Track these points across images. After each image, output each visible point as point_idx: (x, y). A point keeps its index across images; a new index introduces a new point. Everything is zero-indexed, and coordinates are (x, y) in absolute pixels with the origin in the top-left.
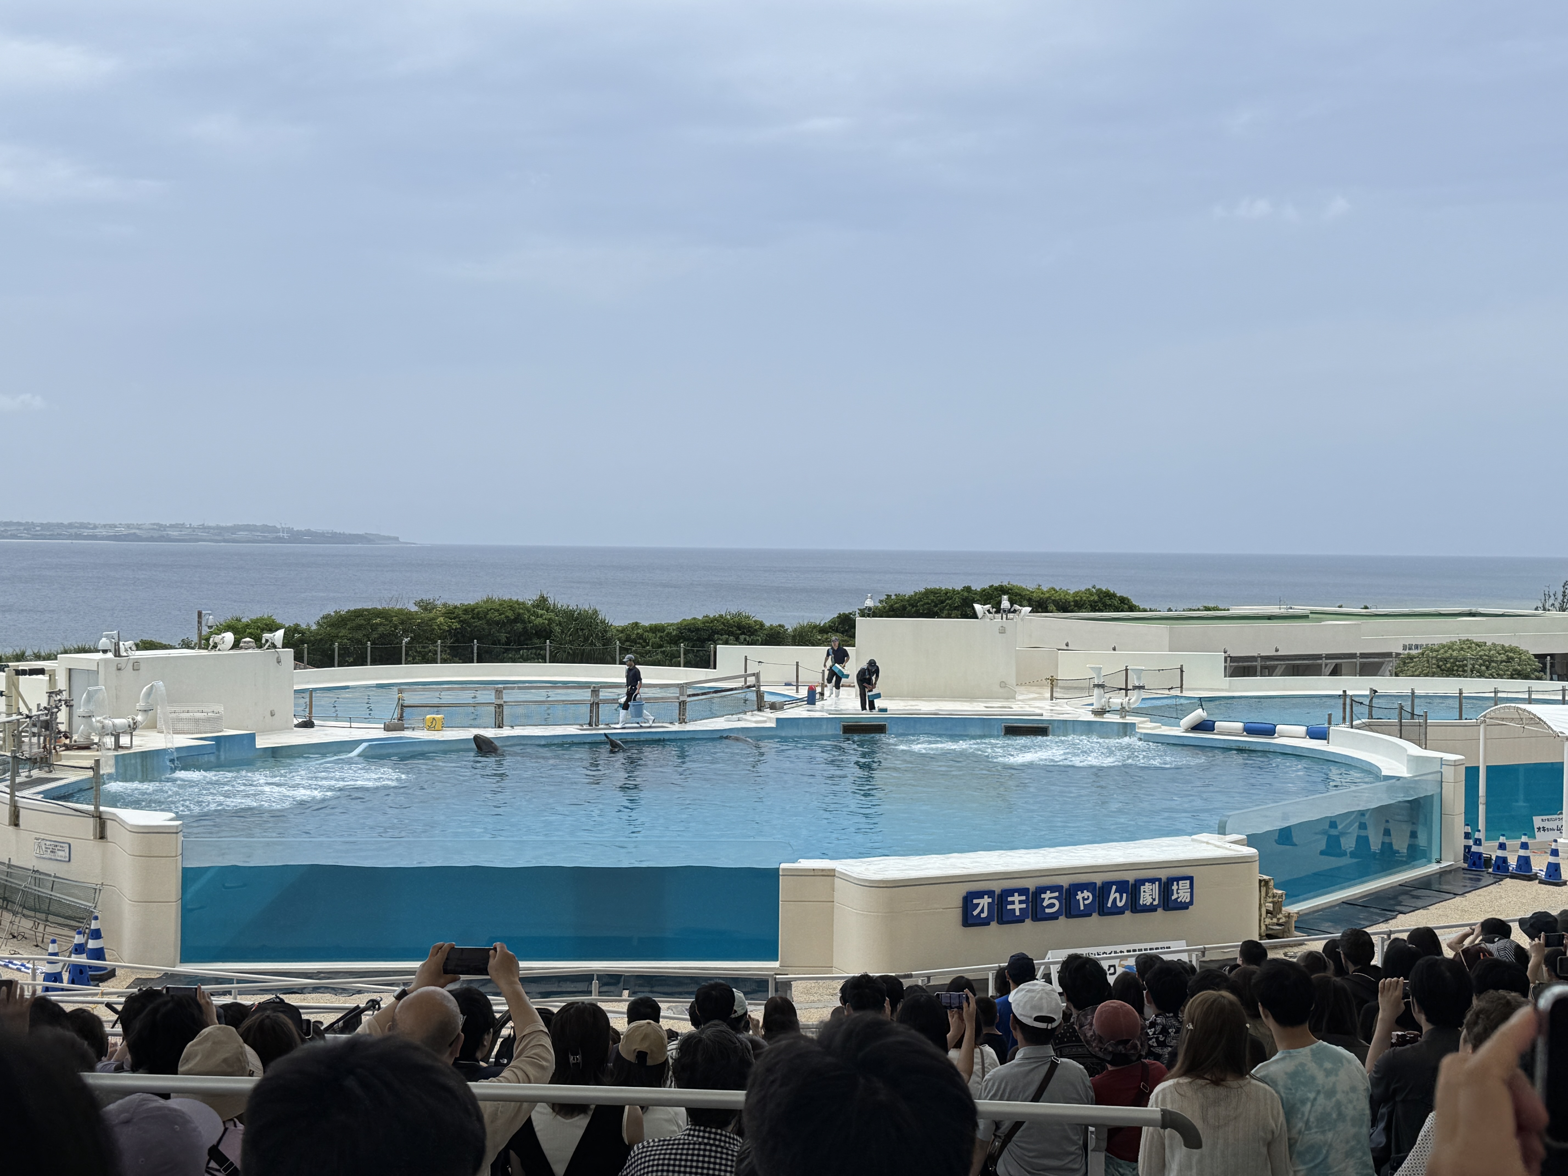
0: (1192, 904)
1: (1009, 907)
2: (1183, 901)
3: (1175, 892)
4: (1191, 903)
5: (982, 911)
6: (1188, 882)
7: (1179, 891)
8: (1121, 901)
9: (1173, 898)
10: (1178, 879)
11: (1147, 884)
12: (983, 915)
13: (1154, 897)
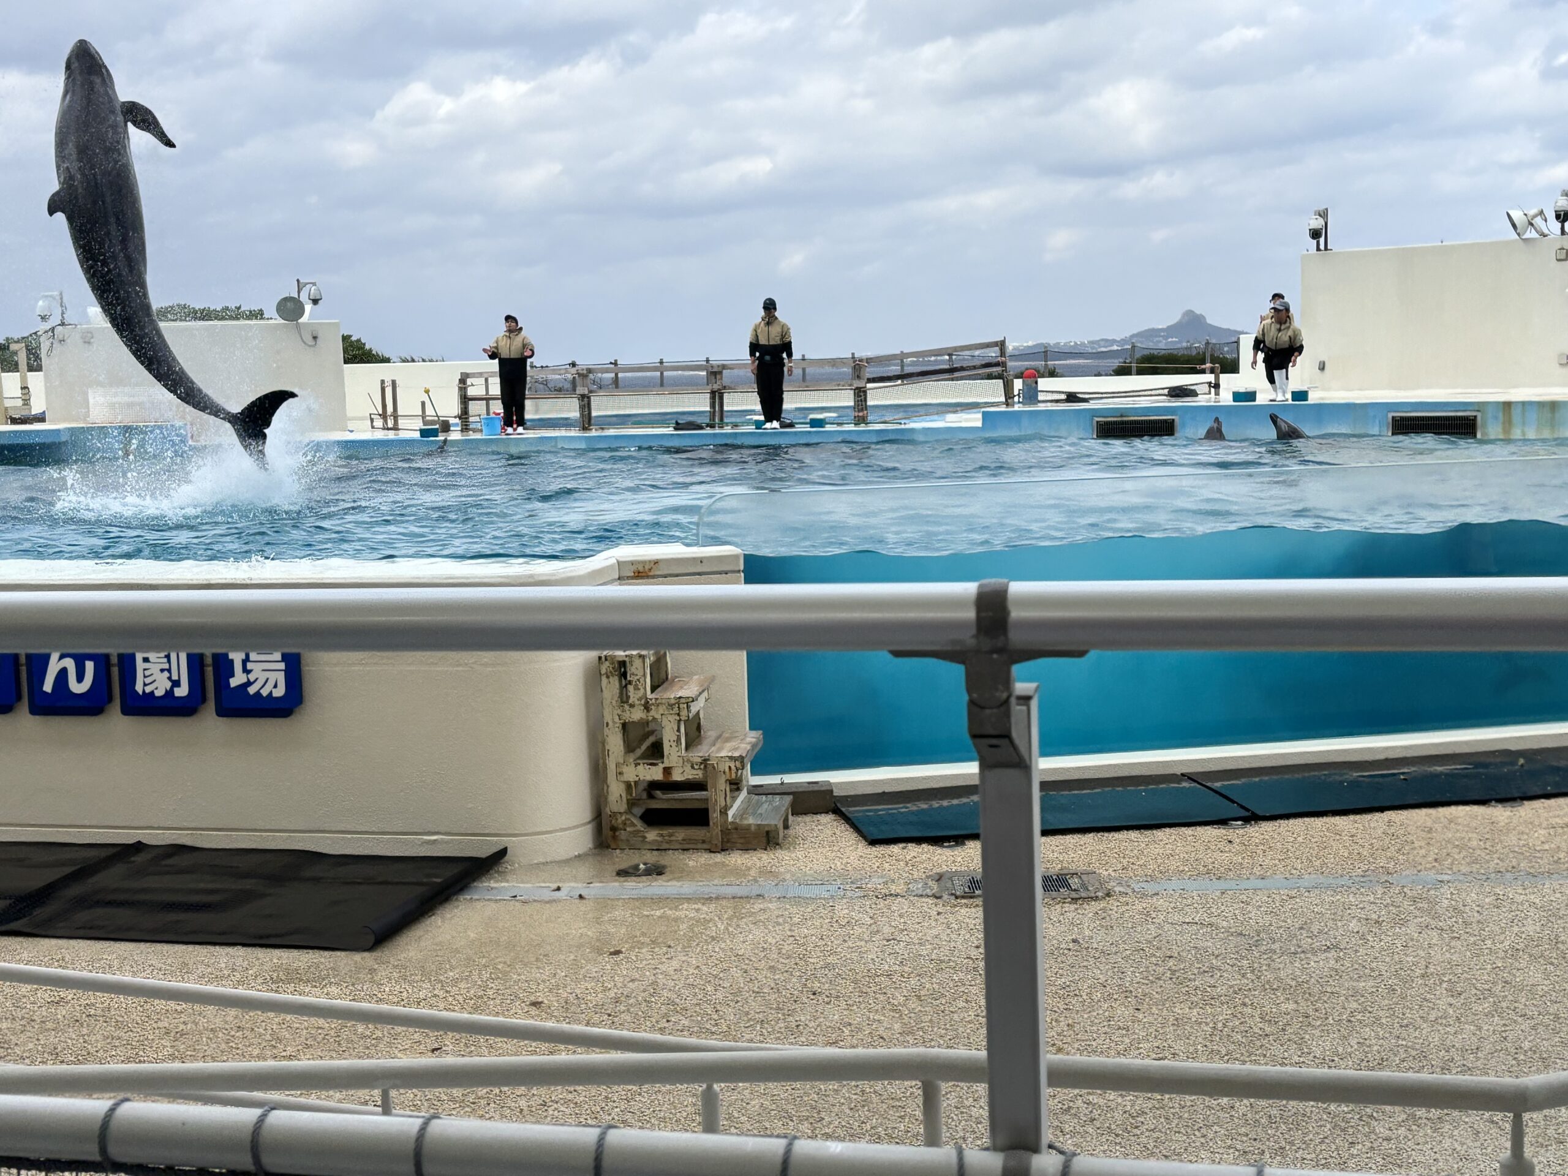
0: (299, 704)
2: (265, 692)
7: (249, 666)
8: (80, 678)
9: (234, 682)
13: (175, 677)
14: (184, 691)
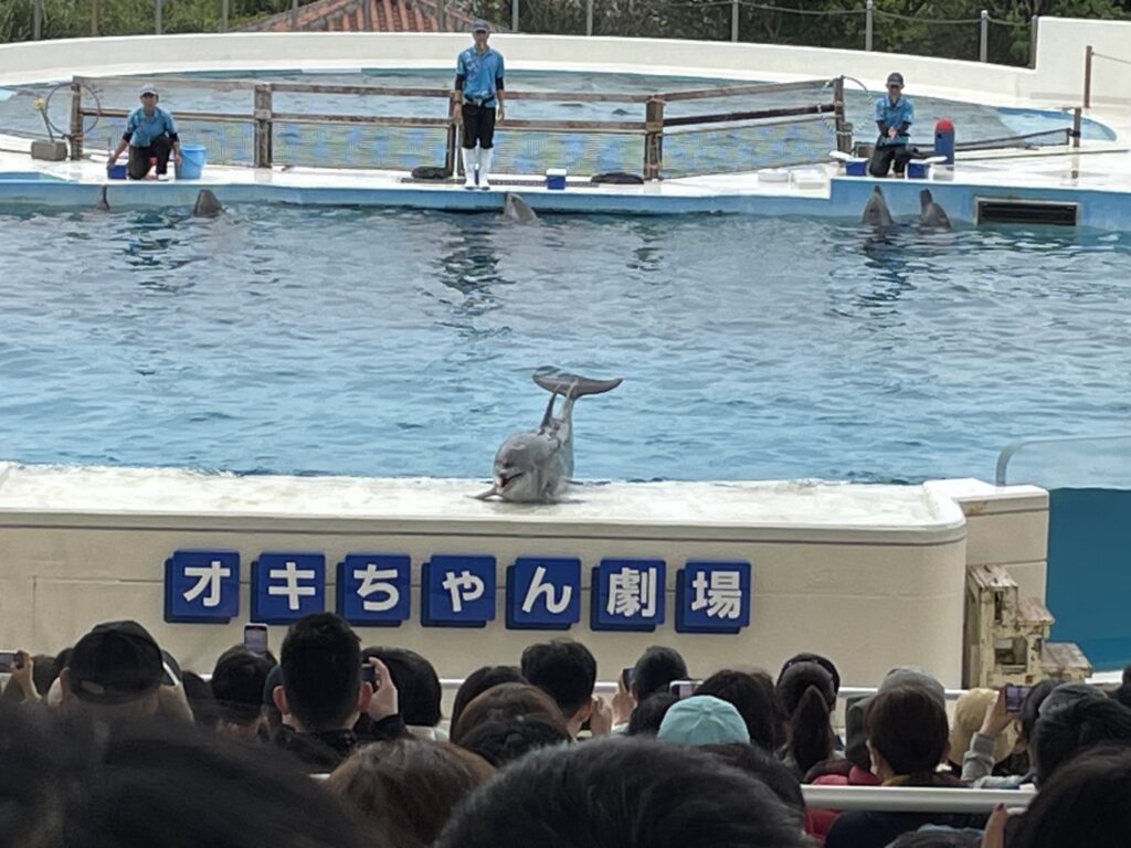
0: (747, 624)
1: (273, 590)
2: (721, 615)
3: (700, 594)
4: (744, 618)
5: (207, 592)
6: (736, 575)
7: (710, 593)
8: (558, 600)
9: (695, 606)
10: (709, 567)
11: (625, 570)
12: (207, 602)
13: (644, 600)
14: (649, 612)
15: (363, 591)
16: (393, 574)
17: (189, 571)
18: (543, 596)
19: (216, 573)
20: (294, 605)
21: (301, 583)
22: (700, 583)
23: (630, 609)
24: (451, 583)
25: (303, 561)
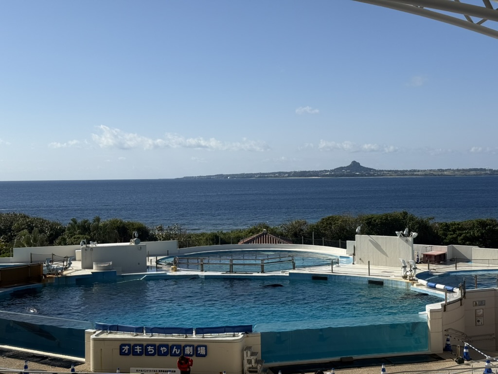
0: (206, 355)
1: (136, 350)
2: (202, 354)
3: (199, 351)
5: (126, 351)
6: (205, 347)
8: (178, 351)
10: (200, 346)
11: (188, 347)
14: (191, 354)
15: (149, 350)
16: (153, 348)
17: (123, 347)
18: (175, 351)
19: (127, 347)
20: (138, 352)
21: (140, 349)
22: (199, 349)
23: (189, 353)
24: (162, 349)
25: (140, 345)
